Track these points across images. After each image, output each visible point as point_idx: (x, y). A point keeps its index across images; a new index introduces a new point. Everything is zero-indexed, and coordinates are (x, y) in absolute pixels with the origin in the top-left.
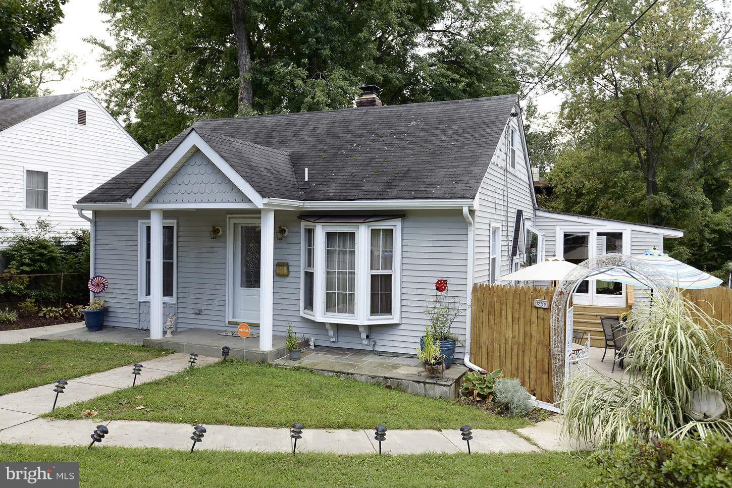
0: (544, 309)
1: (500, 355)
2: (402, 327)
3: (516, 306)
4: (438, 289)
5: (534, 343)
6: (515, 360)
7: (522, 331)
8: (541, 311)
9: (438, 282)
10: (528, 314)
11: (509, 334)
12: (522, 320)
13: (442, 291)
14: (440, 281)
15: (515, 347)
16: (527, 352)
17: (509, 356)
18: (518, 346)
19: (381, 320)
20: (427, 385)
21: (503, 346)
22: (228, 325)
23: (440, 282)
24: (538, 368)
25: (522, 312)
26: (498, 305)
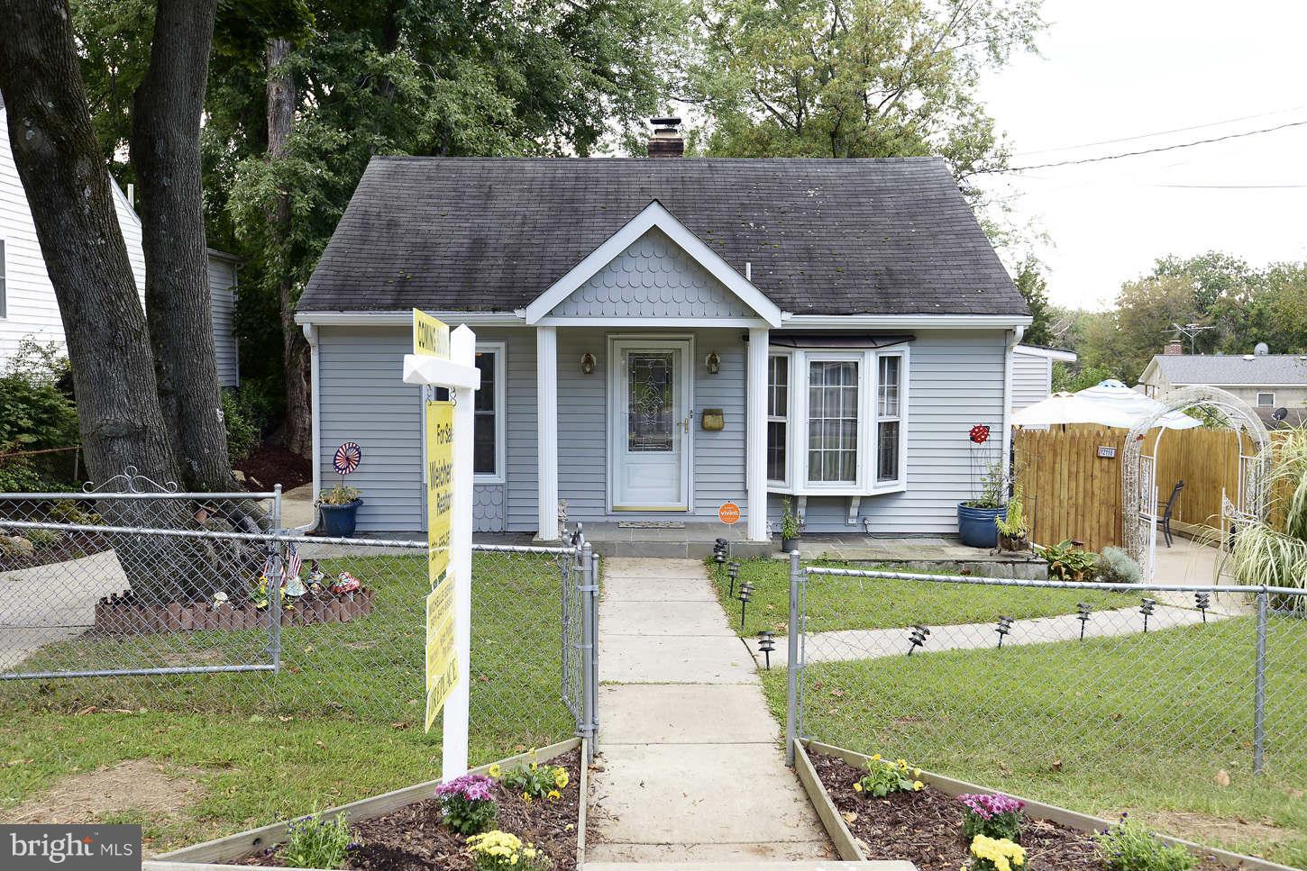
0: (1109, 458)
1: (1053, 523)
2: (906, 496)
3: (1074, 457)
4: (973, 439)
5: (1096, 504)
6: (1071, 528)
7: (1081, 489)
8: (1105, 462)
9: (974, 430)
10: (1089, 466)
11: (1064, 495)
12: (1081, 475)
13: (980, 442)
14: (978, 428)
15: (1073, 511)
16: (1088, 516)
17: (1064, 524)
18: (1077, 509)
19: (888, 487)
20: (1017, 565)
21: (1057, 510)
22: (610, 513)
23: (977, 430)
24: (1102, 534)
25: (1082, 464)
26: (1049, 458)
